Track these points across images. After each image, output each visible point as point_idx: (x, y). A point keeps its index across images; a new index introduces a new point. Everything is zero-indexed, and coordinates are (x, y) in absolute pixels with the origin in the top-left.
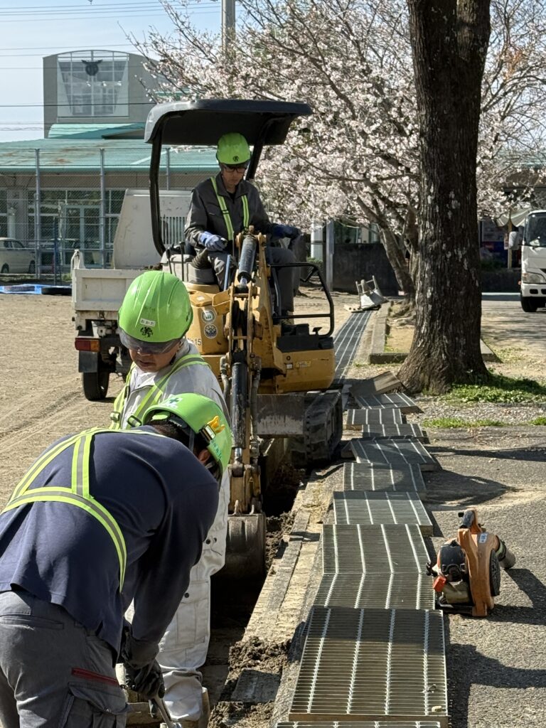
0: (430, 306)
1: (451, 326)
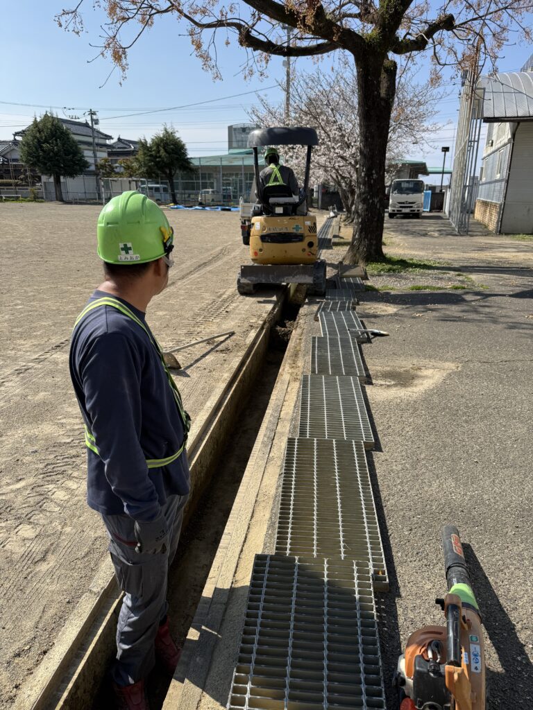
1: (369, 236)
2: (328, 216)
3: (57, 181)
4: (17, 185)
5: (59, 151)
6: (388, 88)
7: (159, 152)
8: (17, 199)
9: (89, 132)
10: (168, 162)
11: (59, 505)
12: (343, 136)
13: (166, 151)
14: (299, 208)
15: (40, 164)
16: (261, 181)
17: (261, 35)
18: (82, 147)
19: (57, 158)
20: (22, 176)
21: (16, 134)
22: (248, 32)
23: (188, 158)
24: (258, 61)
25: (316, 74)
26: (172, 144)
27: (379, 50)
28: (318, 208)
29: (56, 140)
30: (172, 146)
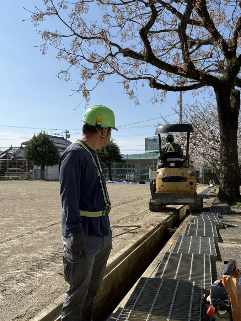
0: (224, 179)
1: (230, 185)
2: (209, 186)
3: (43, 168)
4: (19, 171)
5: (46, 151)
6: (235, 103)
7: (103, 151)
8: (18, 179)
9: (64, 142)
10: (108, 156)
11: (38, 278)
12: (214, 136)
13: (107, 151)
14: (183, 164)
15: (34, 159)
16: (162, 150)
17: (161, 82)
18: (60, 150)
19: (44, 155)
20: (23, 166)
21: (23, 144)
22: (154, 81)
23: (120, 155)
24: (160, 96)
25: (196, 103)
26: (111, 147)
27: (228, 84)
28: (202, 183)
29: (45, 146)
30: (111, 148)
